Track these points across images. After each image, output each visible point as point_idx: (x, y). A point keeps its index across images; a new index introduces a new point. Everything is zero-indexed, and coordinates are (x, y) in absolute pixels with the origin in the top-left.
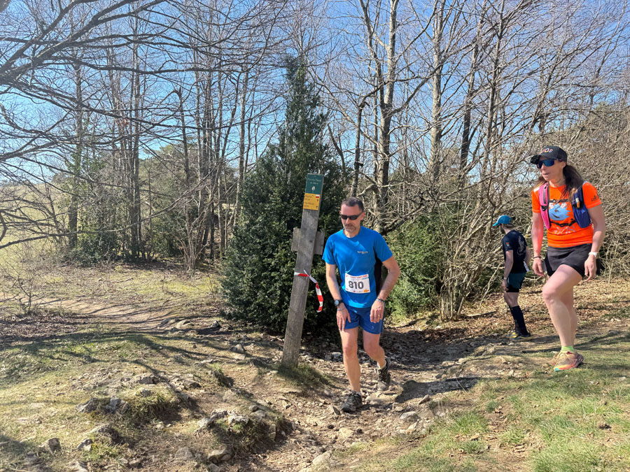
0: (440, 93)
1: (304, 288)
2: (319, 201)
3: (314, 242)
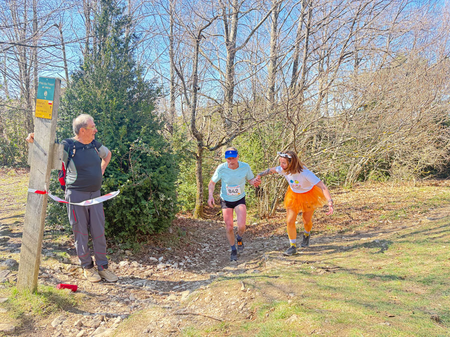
1: (38, 207)
2: (52, 108)
3: (48, 155)
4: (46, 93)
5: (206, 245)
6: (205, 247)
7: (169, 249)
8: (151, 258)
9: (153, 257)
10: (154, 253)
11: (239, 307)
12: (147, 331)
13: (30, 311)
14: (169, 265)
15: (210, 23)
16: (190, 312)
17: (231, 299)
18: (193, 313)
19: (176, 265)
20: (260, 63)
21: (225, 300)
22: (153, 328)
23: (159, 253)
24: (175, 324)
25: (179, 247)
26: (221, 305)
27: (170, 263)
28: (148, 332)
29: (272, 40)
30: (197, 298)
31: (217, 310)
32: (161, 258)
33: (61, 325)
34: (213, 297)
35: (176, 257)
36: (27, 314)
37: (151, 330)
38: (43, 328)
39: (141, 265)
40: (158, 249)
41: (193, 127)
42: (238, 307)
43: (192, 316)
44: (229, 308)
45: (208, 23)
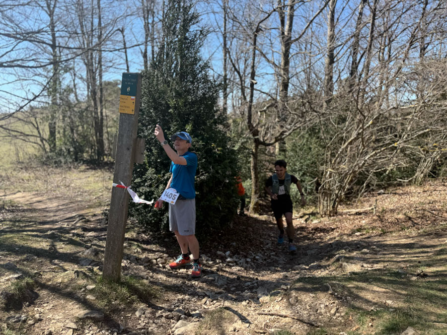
0: (333, 27)
1: (122, 200)
2: (134, 104)
3: (131, 150)
4: (128, 89)
5: (268, 241)
6: (267, 244)
7: (234, 244)
8: (219, 253)
9: (219, 251)
10: (220, 247)
11: (331, 312)
12: (233, 330)
13: (116, 300)
14: (237, 260)
15: (269, 15)
16: (276, 312)
17: (320, 302)
18: (279, 314)
19: (243, 260)
20: (319, 54)
21: (313, 303)
22: (240, 327)
23: (225, 247)
24: (262, 325)
25: (242, 242)
26: (308, 307)
27: (236, 258)
28: (235, 331)
29: (329, 30)
30: (281, 298)
31: (306, 312)
32: (228, 253)
33: (144, 316)
34: (299, 298)
35: (241, 253)
36: (113, 303)
37: (238, 329)
38: (128, 317)
39: (210, 259)
40: (223, 244)
41: (249, 122)
42: (329, 311)
43: (278, 317)
44: (318, 312)
45: (267, 15)
